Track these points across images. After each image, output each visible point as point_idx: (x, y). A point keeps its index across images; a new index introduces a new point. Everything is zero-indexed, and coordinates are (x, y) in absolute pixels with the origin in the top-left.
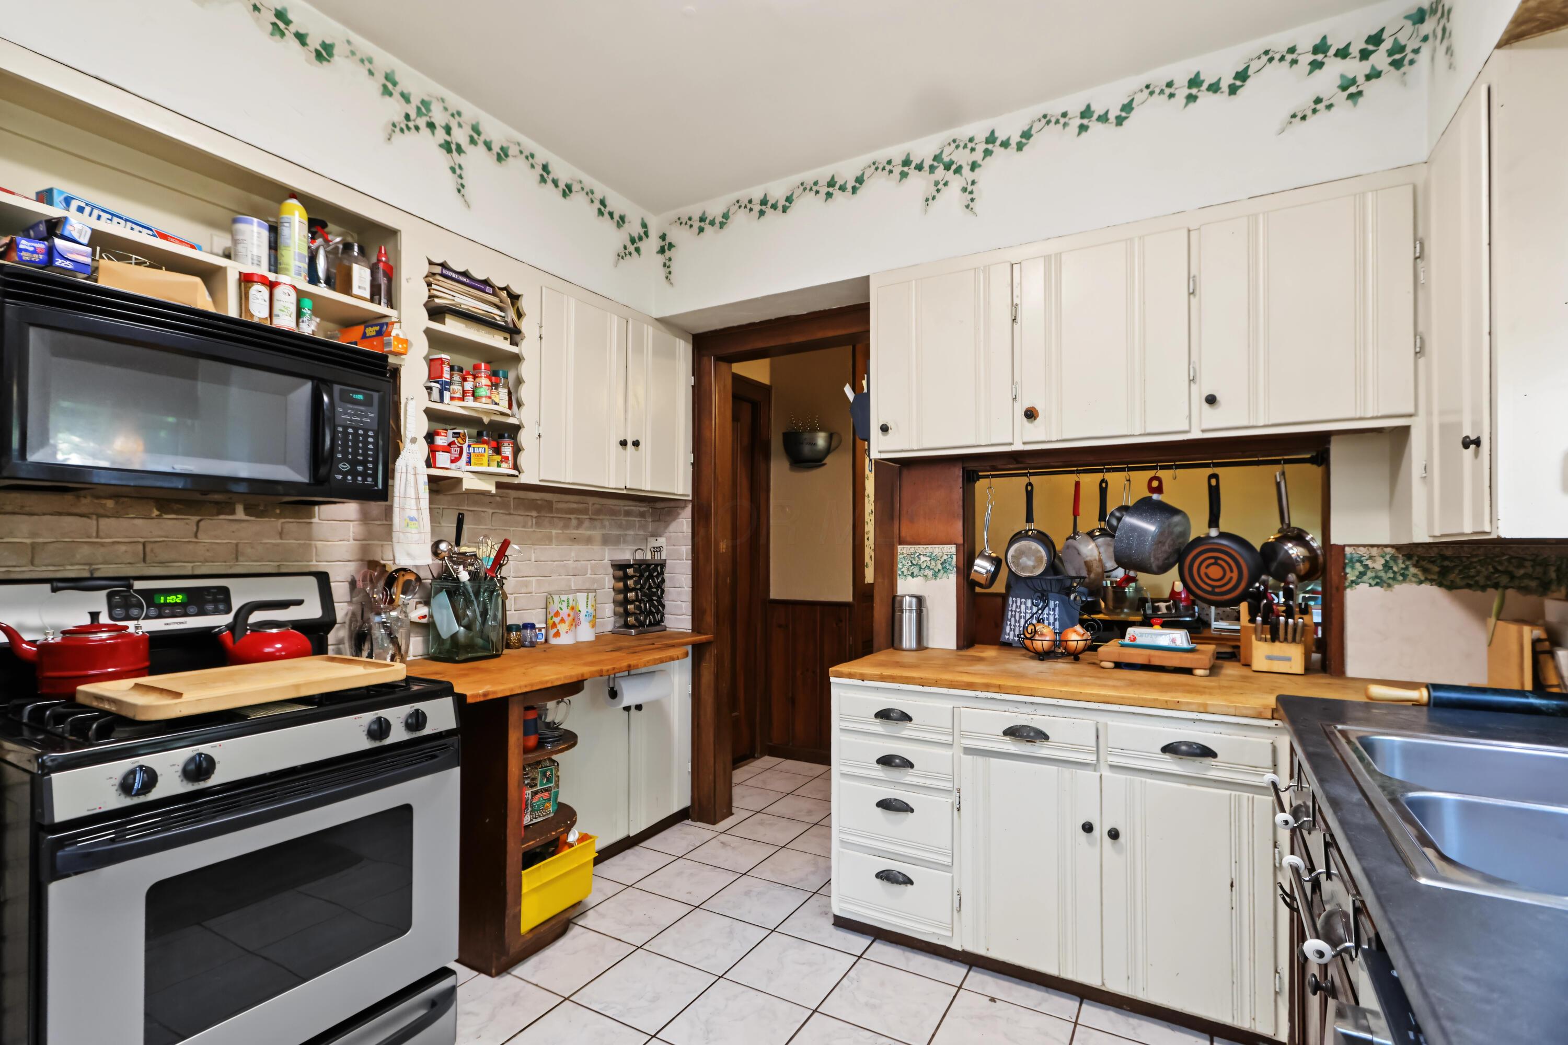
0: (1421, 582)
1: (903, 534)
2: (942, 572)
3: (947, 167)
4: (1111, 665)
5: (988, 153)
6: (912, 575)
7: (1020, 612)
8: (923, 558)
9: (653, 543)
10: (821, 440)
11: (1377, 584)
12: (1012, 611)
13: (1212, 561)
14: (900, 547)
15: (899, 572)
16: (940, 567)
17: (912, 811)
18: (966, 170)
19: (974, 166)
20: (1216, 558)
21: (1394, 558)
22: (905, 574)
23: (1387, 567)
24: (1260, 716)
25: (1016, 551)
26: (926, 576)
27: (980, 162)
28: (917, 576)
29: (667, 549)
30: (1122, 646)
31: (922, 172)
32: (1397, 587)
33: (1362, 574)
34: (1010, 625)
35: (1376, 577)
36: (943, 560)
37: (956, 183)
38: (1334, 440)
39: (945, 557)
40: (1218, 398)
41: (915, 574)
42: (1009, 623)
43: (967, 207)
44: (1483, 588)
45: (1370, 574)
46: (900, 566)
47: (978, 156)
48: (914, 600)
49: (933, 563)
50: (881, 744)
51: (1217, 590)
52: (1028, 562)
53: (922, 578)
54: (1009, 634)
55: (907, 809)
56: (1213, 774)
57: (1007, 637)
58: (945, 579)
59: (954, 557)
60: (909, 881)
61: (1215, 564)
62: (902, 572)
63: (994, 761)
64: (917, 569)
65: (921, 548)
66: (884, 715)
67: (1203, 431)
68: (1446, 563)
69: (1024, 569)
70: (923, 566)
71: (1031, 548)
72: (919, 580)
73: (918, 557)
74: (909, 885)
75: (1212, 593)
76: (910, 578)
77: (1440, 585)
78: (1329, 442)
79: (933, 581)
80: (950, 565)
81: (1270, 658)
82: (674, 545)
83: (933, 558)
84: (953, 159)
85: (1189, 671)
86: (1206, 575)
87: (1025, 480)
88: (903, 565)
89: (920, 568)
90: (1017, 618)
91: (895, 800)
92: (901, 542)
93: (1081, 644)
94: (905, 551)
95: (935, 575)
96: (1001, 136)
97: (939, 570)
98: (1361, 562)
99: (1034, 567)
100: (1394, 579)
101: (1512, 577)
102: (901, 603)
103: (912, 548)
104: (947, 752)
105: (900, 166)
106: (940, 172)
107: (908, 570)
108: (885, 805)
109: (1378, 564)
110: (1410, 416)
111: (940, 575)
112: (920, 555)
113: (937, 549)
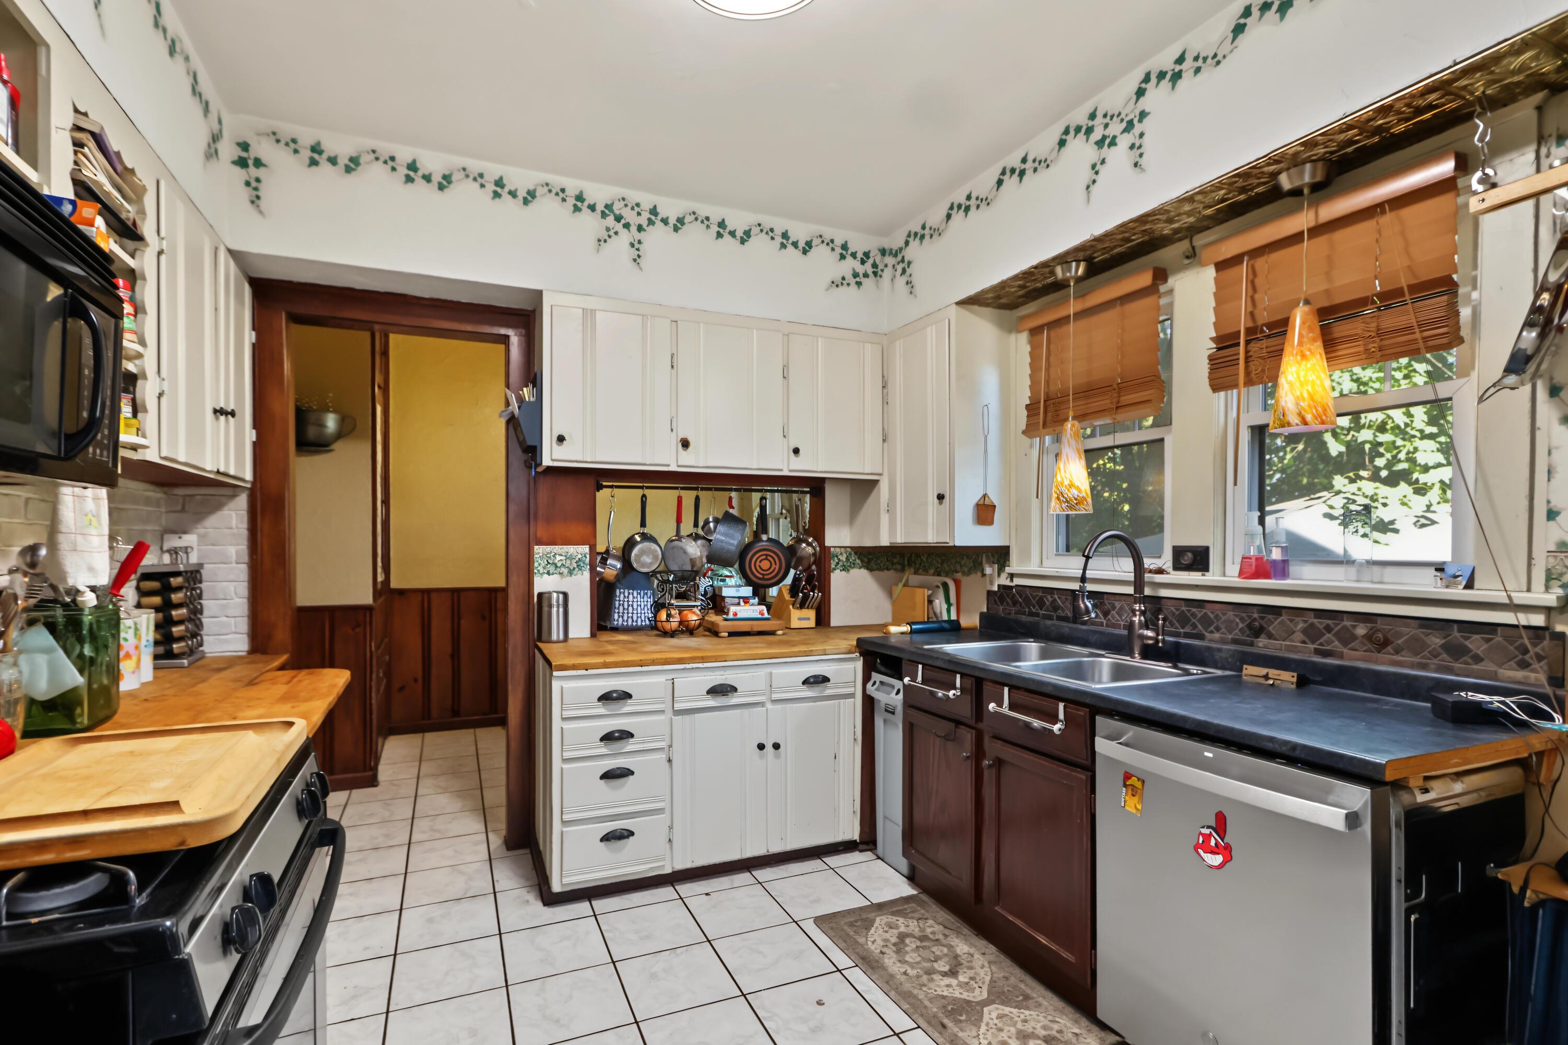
0: (860, 568)
1: (539, 535)
2: (577, 569)
3: (618, 219)
4: (726, 634)
5: (651, 223)
6: (548, 573)
7: (628, 601)
8: (558, 558)
9: (173, 542)
10: (331, 422)
11: (843, 570)
12: (620, 601)
13: (764, 557)
14: (536, 547)
15: (535, 571)
16: (575, 565)
17: (632, 773)
18: (634, 229)
19: (640, 228)
20: (767, 555)
21: (850, 554)
22: (541, 572)
23: (847, 559)
24: (850, 652)
25: (639, 551)
26: (560, 574)
27: (645, 226)
28: (553, 574)
29: (199, 550)
30: (726, 620)
31: (594, 213)
32: (852, 571)
33: (838, 563)
34: (619, 613)
35: (843, 565)
36: (577, 559)
37: (625, 237)
38: (827, 481)
39: (580, 556)
40: (801, 452)
41: (551, 572)
42: (617, 611)
43: (635, 260)
44: (883, 570)
45: (841, 563)
46: (536, 564)
47: (643, 220)
48: (561, 596)
49: (568, 562)
50: (603, 723)
51: (765, 577)
52: (647, 559)
53: (558, 576)
54: (618, 620)
55: (628, 773)
56: (829, 692)
57: (616, 623)
58: (579, 576)
59: (588, 556)
60: (631, 833)
61: (766, 559)
62: (539, 571)
63: (698, 716)
64: (553, 567)
65: (557, 549)
66: (606, 698)
67: (790, 471)
68: (870, 557)
69: (643, 565)
70: (559, 564)
71: (650, 549)
72: (556, 577)
73: (554, 556)
74: (631, 838)
75: (763, 579)
76: (546, 576)
77: (868, 569)
78: (824, 483)
79: (569, 578)
80: (584, 563)
81: (800, 619)
82: (213, 545)
83: (569, 558)
84: (623, 215)
85: (772, 633)
86: (760, 566)
87: (640, 492)
88: (540, 564)
89: (556, 567)
90: (626, 606)
91: (618, 768)
92: (540, 543)
93: (698, 622)
94: (541, 551)
95: (571, 572)
96: (663, 213)
97: (574, 569)
98: (837, 556)
99: (651, 564)
100: (850, 566)
101: (893, 564)
102: (550, 599)
103: (548, 548)
104: (662, 717)
105: (573, 199)
106: (610, 220)
107: (544, 568)
108: (608, 776)
109: (843, 558)
110: (880, 475)
111: (575, 572)
112: (556, 554)
113: (571, 549)
